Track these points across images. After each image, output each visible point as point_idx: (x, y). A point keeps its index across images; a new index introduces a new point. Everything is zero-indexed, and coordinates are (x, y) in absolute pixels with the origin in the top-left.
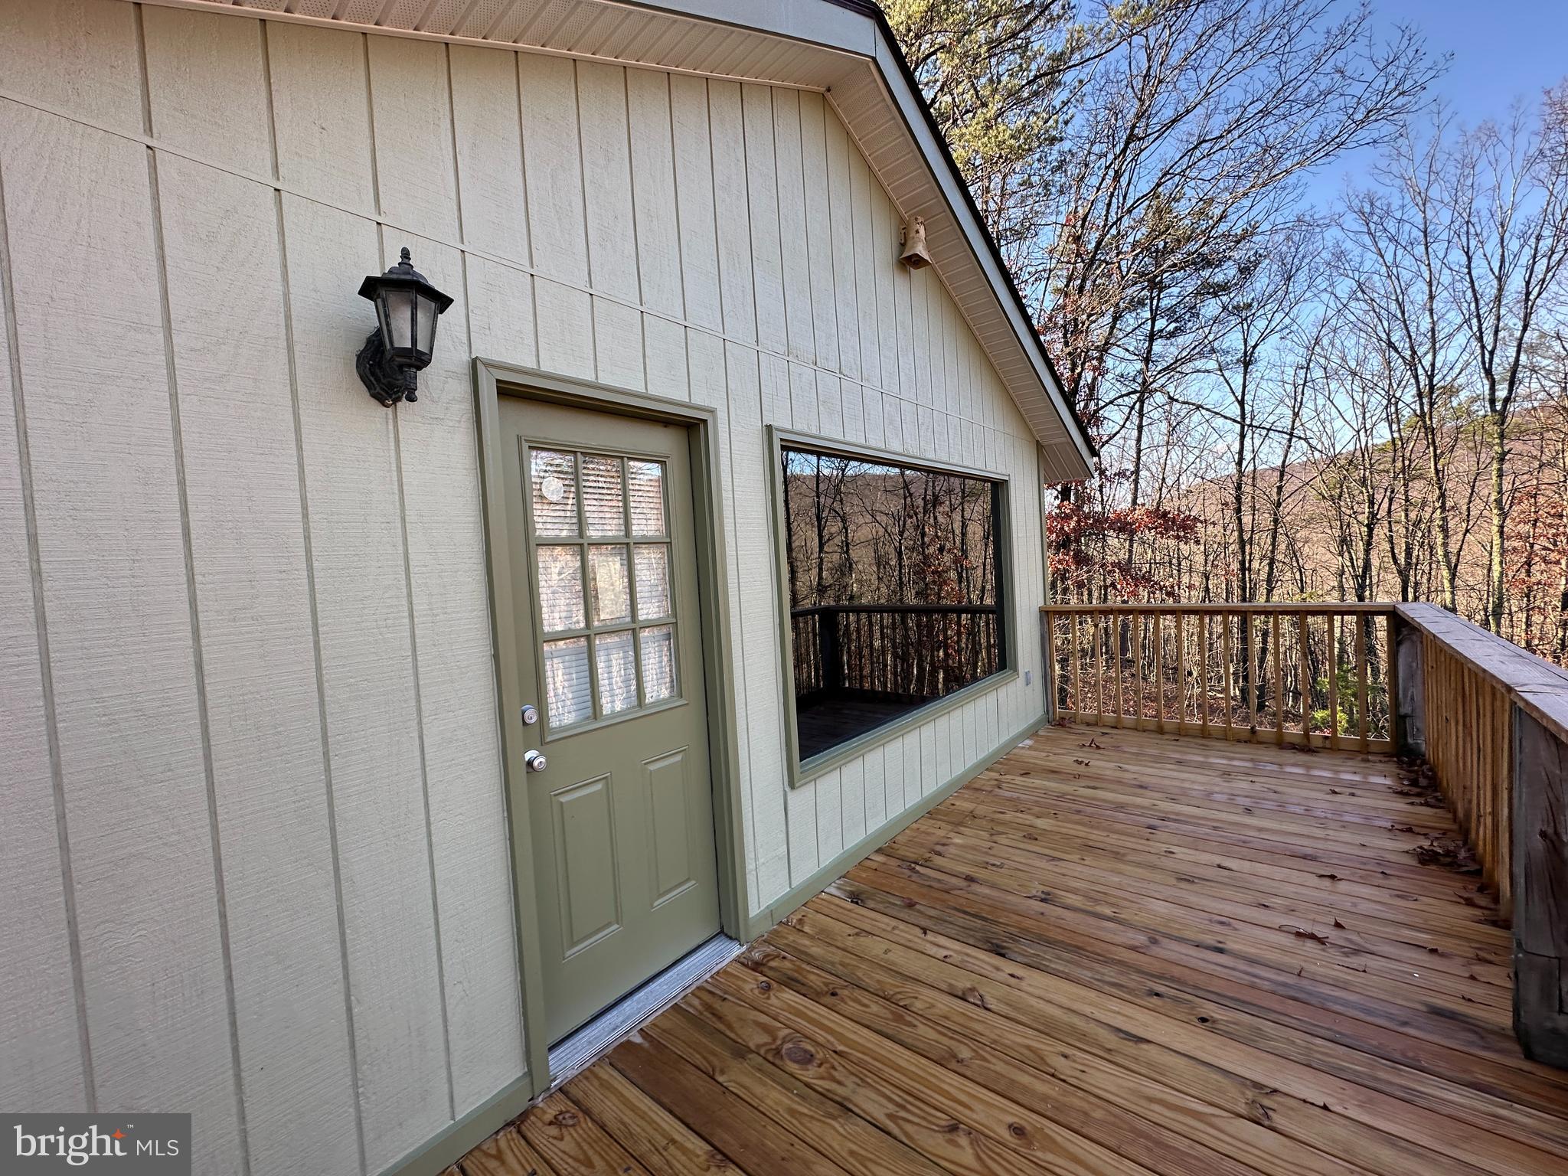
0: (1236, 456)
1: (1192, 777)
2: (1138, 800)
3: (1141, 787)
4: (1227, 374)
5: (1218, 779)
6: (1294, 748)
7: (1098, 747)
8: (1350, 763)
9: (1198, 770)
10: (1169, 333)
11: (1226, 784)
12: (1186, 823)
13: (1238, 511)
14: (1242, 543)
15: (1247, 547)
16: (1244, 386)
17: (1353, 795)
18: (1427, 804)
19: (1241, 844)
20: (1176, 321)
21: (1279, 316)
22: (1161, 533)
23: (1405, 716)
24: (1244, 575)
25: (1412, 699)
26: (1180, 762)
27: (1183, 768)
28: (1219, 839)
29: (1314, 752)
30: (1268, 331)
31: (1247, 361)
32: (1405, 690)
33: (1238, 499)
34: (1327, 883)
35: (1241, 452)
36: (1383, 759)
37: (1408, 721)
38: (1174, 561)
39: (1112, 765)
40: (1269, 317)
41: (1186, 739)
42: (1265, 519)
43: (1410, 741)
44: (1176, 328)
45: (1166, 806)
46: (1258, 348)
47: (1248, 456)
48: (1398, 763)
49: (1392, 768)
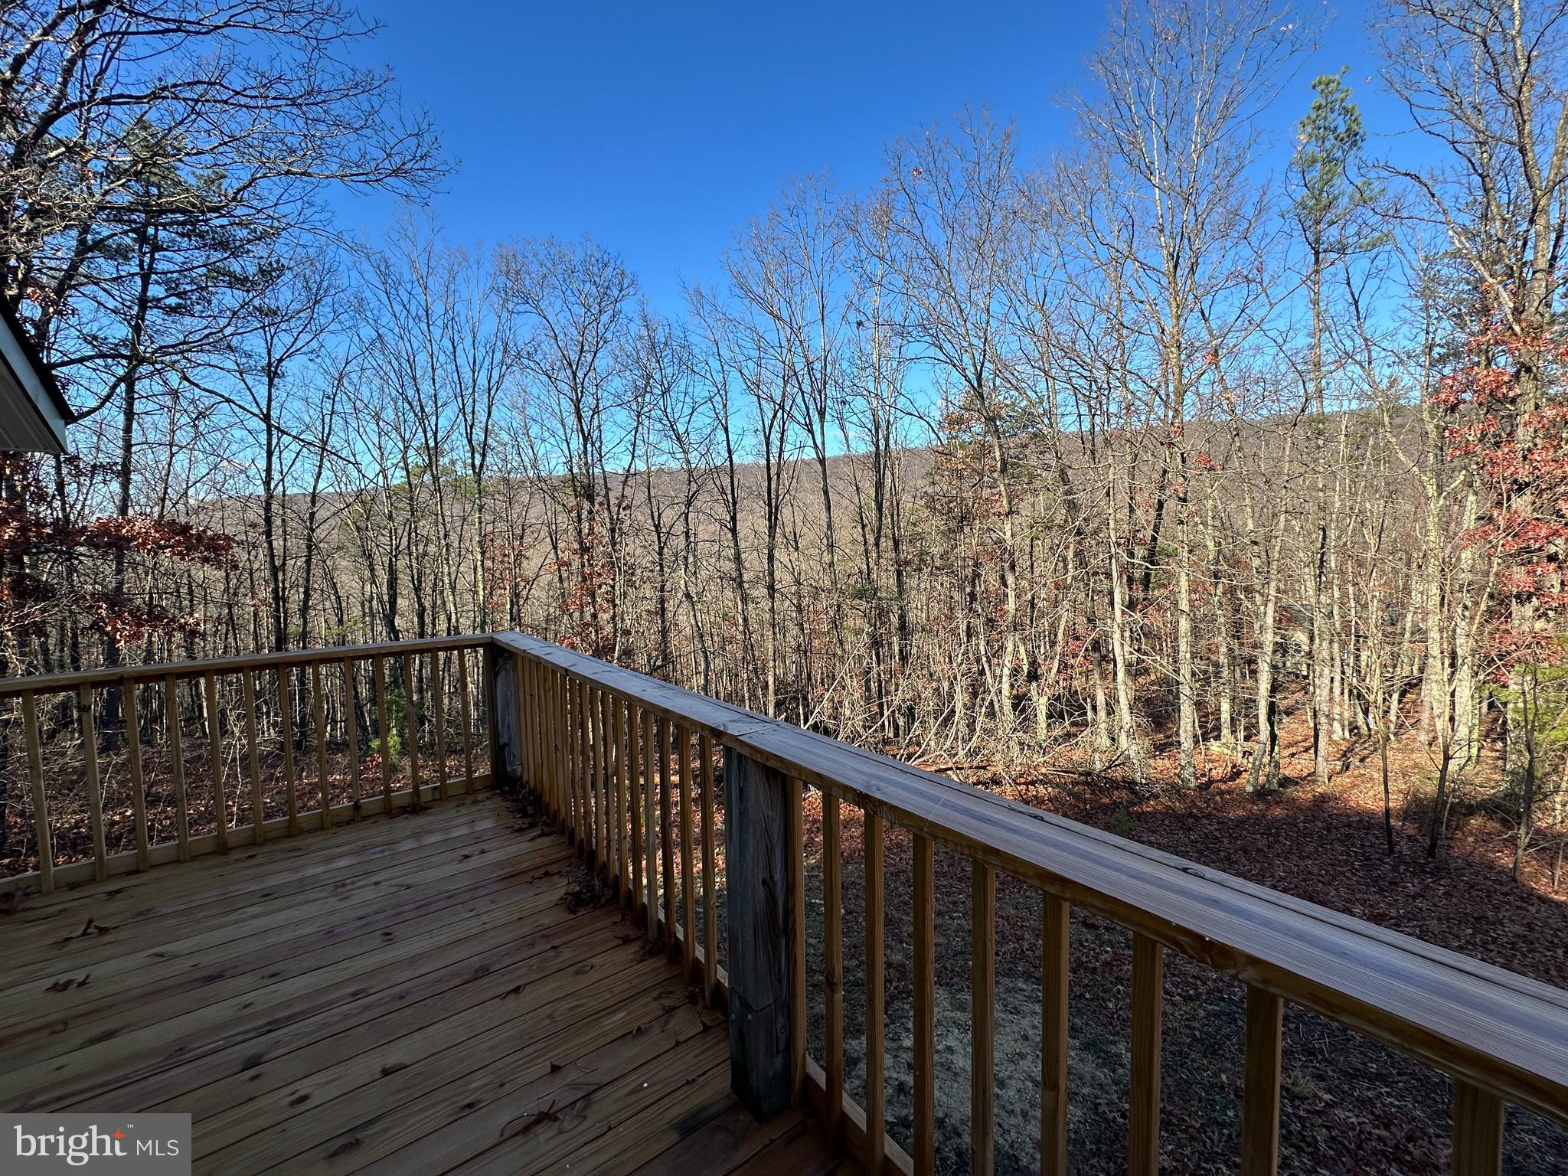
0: (264, 475)
1: (293, 914)
2: (211, 1014)
3: (210, 979)
4: (249, 379)
5: (331, 900)
6: (406, 812)
7: (103, 931)
8: (463, 810)
9: (300, 898)
10: (169, 306)
11: (345, 904)
12: (306, 1014)
13: (268, 534)
14: (274, 570)
15: (280, 574)
16: (270, 400)
17: (483, 852)
18: (543, 835)
19: (399, 1004)
20: (178, 295)
21: (305, 337)
22: (180, 553)
23: (505, 745)
24: (277, 604)
25: (509, 727)
26: (267, 895)
27: (276, 904)
28: (367, 1016)
29: (426, 809)
30: (293, 349)
31: (272, 373)
32: (503, 719)
33: (268, 521)
34: (512, 1002)
35: (269, 470)
36: (488, 794)
37: (507, 748)
38: (184, 590)
39: (140, 958)
40: (295, 335)
41: (267, 848)
42: (296, 545)
43: (509, 769)
44: (179, 306)
45: (267, 997)
46: (284, 363)
47: (276, 476)
48: (501, 795)
49: (498, 803)
